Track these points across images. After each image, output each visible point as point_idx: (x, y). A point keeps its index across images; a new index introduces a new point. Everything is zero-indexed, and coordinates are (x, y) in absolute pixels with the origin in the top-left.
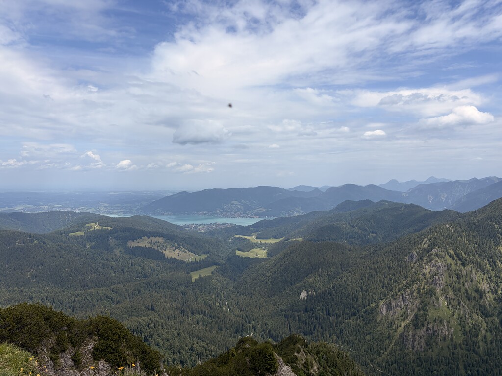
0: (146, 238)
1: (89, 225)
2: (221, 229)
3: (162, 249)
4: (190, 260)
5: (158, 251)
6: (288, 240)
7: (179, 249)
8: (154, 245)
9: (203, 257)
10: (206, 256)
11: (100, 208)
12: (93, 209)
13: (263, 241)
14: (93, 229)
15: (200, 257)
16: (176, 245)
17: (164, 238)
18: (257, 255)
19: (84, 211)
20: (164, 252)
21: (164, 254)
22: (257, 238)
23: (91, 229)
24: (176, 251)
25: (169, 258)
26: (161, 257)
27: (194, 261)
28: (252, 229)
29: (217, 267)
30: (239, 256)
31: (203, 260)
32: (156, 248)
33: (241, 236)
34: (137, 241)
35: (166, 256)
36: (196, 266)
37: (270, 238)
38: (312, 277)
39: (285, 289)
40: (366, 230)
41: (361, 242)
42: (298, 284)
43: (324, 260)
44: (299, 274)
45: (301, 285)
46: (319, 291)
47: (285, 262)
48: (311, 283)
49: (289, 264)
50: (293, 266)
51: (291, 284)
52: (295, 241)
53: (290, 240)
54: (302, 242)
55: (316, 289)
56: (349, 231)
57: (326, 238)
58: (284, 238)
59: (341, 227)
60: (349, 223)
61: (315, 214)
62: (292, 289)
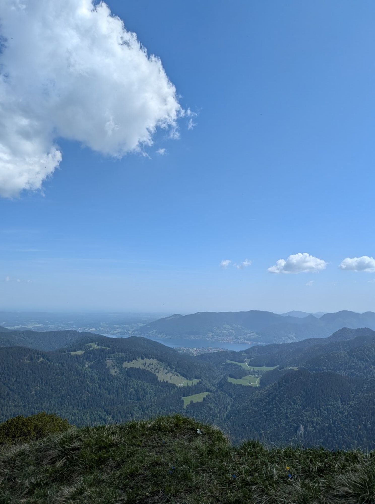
0: (140, 359)
1: (89, 344)
2: (214, 353)
3: (155, 371)
4: (182, 385)
5: (151, 373)
7: (172, 373)
8: (147, 367)
9: (195, 381)
10: (198, 381)
11: (100, 328)
12: (94, 329)
13: (256, 369)
14: (93, 348)
15: (191, 382)
16: (169, 368)
17: (158, 360)
18: (250, 383)
19: (86, 331)
20: (157, 374)
21: (157, 377)
22: (249, 365)
23: (91, 349)
24: (168, 374)
25: (162, 381)
26: (153, 379)
27: (186, 385)
28: (245, 355)
29: (209, 393)
30: (231, 383)
31: (195, 385)
32: (149, 370)
33: (233, 362)
34: (132, 363)
35: (159, 379)
36: (188, 391)
37: (263, 366)
38: (309, 411)
39: (280, 422)
40: (367, 361)
41: (362, 374)
42: (294, 418)
43: (322, 391)
44: (295, 406)
45: (298, 419)
46: (318, 427)
47: (280, 392)
48: (309, 417)
49: (284, 394)
50: (289, 397)
51: (287, 417)
52: (290, 369)
53: (285, 369)
54: (298, 371)
55: (314, 424)
56: (348, 360)
57: (324, 368)
58: (278, 366)
59: (340, 357)
60: (348, 352)
61: (310, 341)
62: (289, 423)
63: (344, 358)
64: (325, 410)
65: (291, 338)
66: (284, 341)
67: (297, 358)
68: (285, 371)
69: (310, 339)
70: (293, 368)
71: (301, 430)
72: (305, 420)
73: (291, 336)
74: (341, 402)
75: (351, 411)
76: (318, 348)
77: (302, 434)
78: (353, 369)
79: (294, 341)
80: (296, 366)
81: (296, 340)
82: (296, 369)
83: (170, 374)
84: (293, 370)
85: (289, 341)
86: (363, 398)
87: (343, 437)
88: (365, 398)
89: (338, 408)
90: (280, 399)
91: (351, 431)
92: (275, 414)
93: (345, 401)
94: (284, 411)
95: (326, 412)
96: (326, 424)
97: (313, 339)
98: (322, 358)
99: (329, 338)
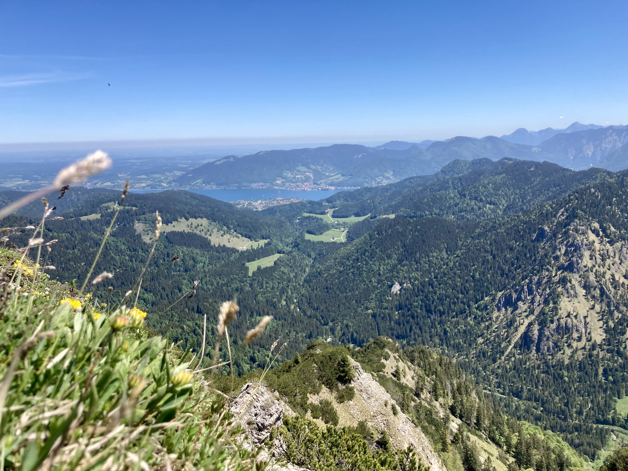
0: (183, 219)
1: (106, 205)
2: (285, 205)
3: (206, 234)
4: (245, 248)
5: (201, 237)
6: (375, 217)
7: (230, 234)
8: (195, 230)
9: (262, 243)
10: (266, 241)
11: (119, 181)
12: (109, 184)
13: (341, 220)
14: (112, 210)
15: (257, 243)
16: (225, 228)
17: (208, 219)
18: (333, 239)
19: (98, 186)
20: (210, 238)
21: (210, 241)
22: (333, 216)
23: (109, 211)
24: (225, 236)
25: (217, 246)
26: (205, 244)
27: (250, 248)
28: (327, 204)
29: (282, 255)
30: (309, 241)
31: (262, 247)
32: (198, 232)
33: (311, 215)
34: (172, 225)
35: (212, 244)
36: (253, 255)
37: (350, 216)
38: (407, 265)
39: (371, 281)
40: (481, 200)
41: (475, 217)
42: (388, 275)
43: (424, 241)
44: (390, 261)
45: (392, 275)
46: (417, 282)
47: (370, 247)
48: (406, 272)
49: (377, 248)
50: (382, 251)
51: (379, 274)
52: (385, 218)
53: (378, 218)
54: (394, 219)
55: (412, 280)
56: (458, 201)
57: (427, 213)
58: (369, 215)
59: (448, 197)
60: (458, 191)
61: (412, 180)
62: (381, 281)
63: (453, 198)
64: (426, 263)
65: (387, 178)
66: (379, 183)
67: (394, 203)
68: (378, 221)
69: (411, 178)
70: (387, 216)
71: (396, 288)
72: (401, 277)
73: (387, 175)
74: (447, 252)
75: (457, 262)
76: (421, 188)
77: (397, 292)
78: (464, 212)
79: (391, 182)
80: (392, 214)
81: (394, 180)
82: (392, 216)
83: (227, 236)
84: (389, 218)
85: (385, 183)
86: (473, 245)
87: (446, 292)
88: (475, 246)
89: (442, 259)
90: (371, 254)
91: (456, 285)
92: (364, 273)
93: (451, 251)
94: (376, 268)
95: (426, 265)
96: (427, 279)
97: (415, 177)
98: (425, 200)
99: (436, 175)
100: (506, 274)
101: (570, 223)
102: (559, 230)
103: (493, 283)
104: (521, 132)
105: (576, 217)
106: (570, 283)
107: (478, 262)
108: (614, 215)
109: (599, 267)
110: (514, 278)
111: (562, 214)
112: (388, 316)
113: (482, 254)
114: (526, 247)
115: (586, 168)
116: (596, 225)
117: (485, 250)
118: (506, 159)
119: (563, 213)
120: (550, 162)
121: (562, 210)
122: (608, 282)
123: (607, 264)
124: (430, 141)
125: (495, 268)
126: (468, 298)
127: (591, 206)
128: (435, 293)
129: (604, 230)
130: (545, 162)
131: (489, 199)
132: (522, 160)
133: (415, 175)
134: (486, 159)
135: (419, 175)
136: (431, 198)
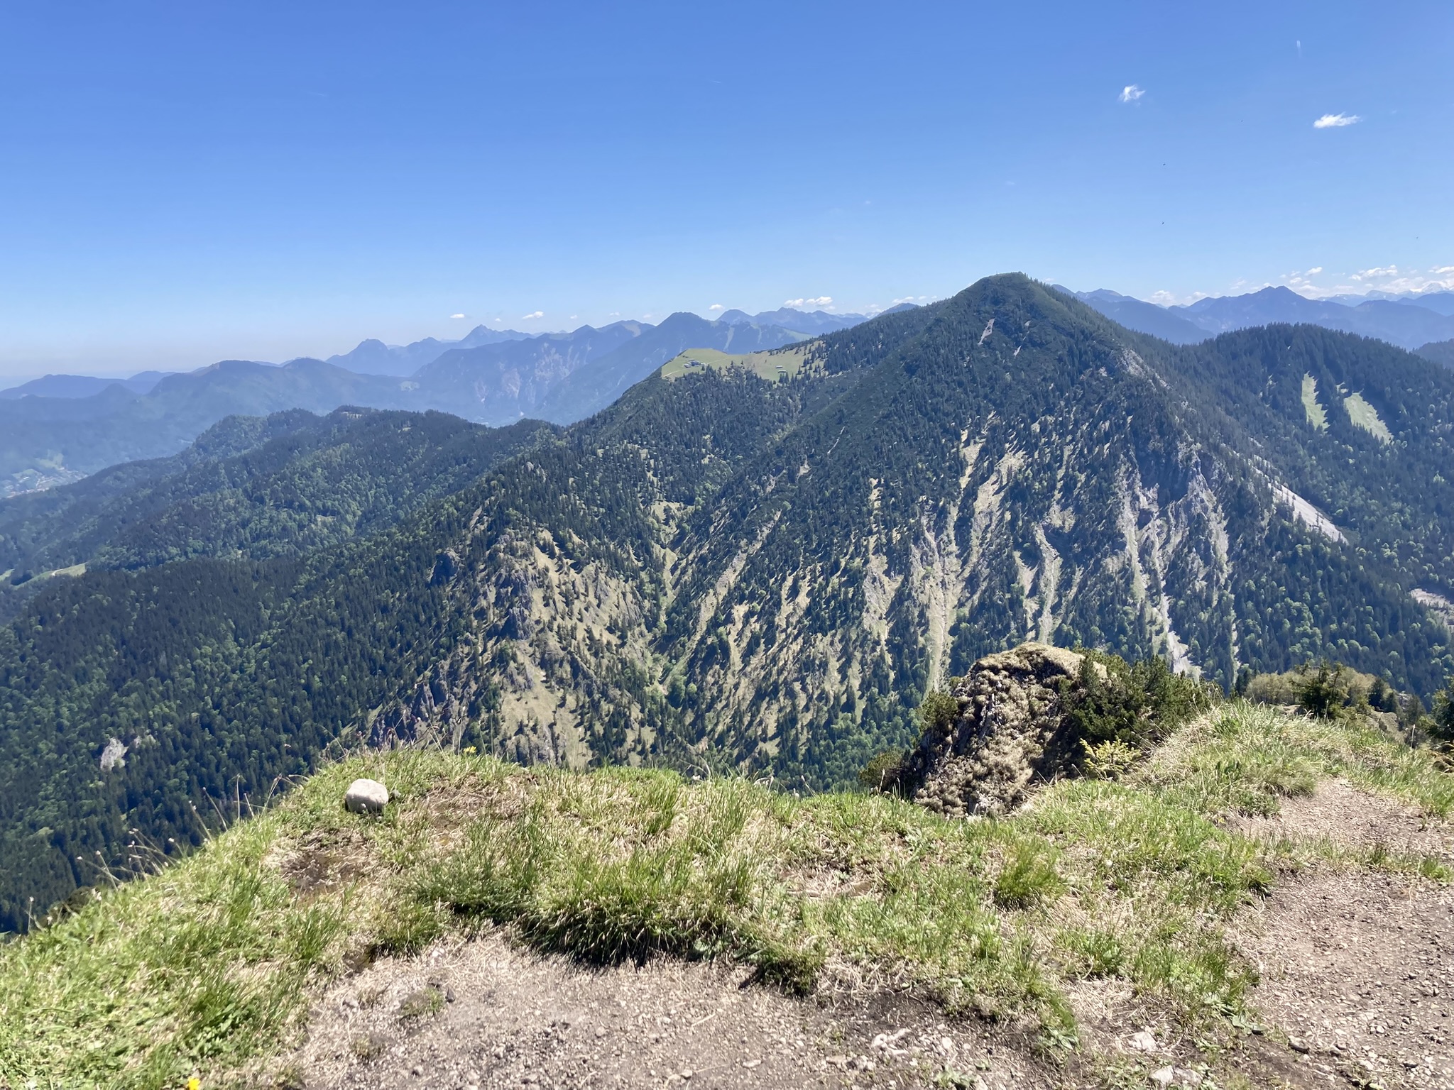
6: (27, 577)
38: (136, 689)
39: (36, 752)
40: (302, 507)
41: (293, 547)
42: (88, 724)
43: (174, 623)
44: (86, 688)
45: (99, 723)
46: (169, 727)
47: (23, 659)
48: (137, 708)
49: (42, 660)
50: (59, 666)
51: (60, 728)
52: (56, 577)
53: (36, 578)
54: (84, 577)
55: (156, 725)
56: (247, 515)
57: (174, 551)
58: (8, 574)
59: (221, 508)
60: (245, 491)
61: (120, 474)
62: (68, 744)
63: (235, 509)
64: (188, 676)
65: (49, 473)
66: (24, 486)
67: (77, 535)
68: (37, 586)
69: (119, 468)
70: (63, 571)
71: (115, 753)
72: (124, 722)
73: (47, 464)
74: (236, 640)
75: (264, 658)
76: (148, 491)
77: (117, 763)
78: (265, 538)
79: (62, 481)
80: (78, 562)
81: (67, 477)
82: (78, 570)
84: (67, 576)
85: (43, 485)
86: (299, 613)
87: (248, 735)
88: (303, 614)
89: (227, 659)
90: (27, 680)
91: (271, 714)
92: (14, 733)
93: (246, 636)
94: (46, 714)
95: (189, 680)
96: (194, 715)
97: (129, 464)
98: (164, 520)
99: (184, 455)
100: (382, 668)
101: (497, 536)
102: (477, 554)
103: (354, 692)
104: (371, 348)
105: (507, 523)
106: (515, 661)
107: (315, 651)
108: (575, 512)
109: (563, 618)
110: (399, 674)
111: (480, 521)
112: (99, 832)
113: (322, 632)
114: (416, 600)
115: (511, 421)
116: (546, 535)
117: (326, 620)
118: (346, 409)
119: (481, 517)
120: (441, 411)
121: (479, 511)
122: (582, 646)
123: (576, 612)
124: (155, 373)
125: (354, 657)
126: (303, 738)
127: (532, 498)
128: (221, 743)
129: (562, 545)
130: (430, 413)
131: (319, 504)
132: (381, 409)
133: (127, 460)
134: (300, 411)
135: (138, 458)
136: (179, 514)
